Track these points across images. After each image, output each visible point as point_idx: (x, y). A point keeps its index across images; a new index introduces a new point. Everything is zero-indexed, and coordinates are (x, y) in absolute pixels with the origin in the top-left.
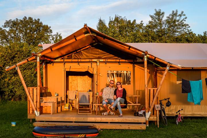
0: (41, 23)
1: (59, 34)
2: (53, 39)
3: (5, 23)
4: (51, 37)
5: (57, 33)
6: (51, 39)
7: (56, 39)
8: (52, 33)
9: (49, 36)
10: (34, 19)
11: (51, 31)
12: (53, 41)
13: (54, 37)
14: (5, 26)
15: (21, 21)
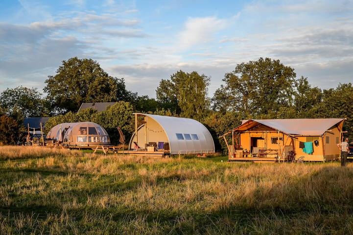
0: (282, 65)
1: (304, 79)
2: (296, 86)
3: (236, 68)
4: (293, 82)
5: (302, 77)
6: (294, 85)
7: (301, 84)
8: (295, 77)
9: (292, 81)
10: (272, 60)
11: (295, 75)
12: (296, 88)
13: (298, 82)
14: (236, 72)
15: (256, 63)
